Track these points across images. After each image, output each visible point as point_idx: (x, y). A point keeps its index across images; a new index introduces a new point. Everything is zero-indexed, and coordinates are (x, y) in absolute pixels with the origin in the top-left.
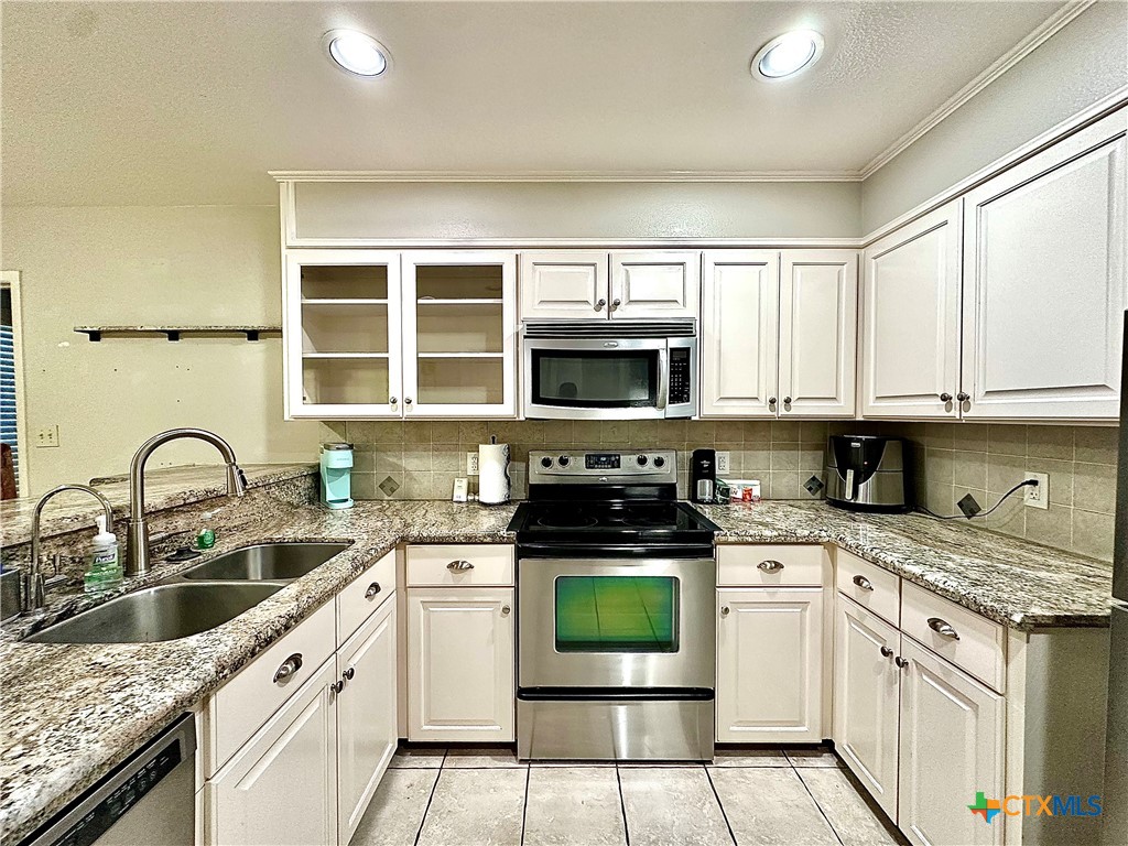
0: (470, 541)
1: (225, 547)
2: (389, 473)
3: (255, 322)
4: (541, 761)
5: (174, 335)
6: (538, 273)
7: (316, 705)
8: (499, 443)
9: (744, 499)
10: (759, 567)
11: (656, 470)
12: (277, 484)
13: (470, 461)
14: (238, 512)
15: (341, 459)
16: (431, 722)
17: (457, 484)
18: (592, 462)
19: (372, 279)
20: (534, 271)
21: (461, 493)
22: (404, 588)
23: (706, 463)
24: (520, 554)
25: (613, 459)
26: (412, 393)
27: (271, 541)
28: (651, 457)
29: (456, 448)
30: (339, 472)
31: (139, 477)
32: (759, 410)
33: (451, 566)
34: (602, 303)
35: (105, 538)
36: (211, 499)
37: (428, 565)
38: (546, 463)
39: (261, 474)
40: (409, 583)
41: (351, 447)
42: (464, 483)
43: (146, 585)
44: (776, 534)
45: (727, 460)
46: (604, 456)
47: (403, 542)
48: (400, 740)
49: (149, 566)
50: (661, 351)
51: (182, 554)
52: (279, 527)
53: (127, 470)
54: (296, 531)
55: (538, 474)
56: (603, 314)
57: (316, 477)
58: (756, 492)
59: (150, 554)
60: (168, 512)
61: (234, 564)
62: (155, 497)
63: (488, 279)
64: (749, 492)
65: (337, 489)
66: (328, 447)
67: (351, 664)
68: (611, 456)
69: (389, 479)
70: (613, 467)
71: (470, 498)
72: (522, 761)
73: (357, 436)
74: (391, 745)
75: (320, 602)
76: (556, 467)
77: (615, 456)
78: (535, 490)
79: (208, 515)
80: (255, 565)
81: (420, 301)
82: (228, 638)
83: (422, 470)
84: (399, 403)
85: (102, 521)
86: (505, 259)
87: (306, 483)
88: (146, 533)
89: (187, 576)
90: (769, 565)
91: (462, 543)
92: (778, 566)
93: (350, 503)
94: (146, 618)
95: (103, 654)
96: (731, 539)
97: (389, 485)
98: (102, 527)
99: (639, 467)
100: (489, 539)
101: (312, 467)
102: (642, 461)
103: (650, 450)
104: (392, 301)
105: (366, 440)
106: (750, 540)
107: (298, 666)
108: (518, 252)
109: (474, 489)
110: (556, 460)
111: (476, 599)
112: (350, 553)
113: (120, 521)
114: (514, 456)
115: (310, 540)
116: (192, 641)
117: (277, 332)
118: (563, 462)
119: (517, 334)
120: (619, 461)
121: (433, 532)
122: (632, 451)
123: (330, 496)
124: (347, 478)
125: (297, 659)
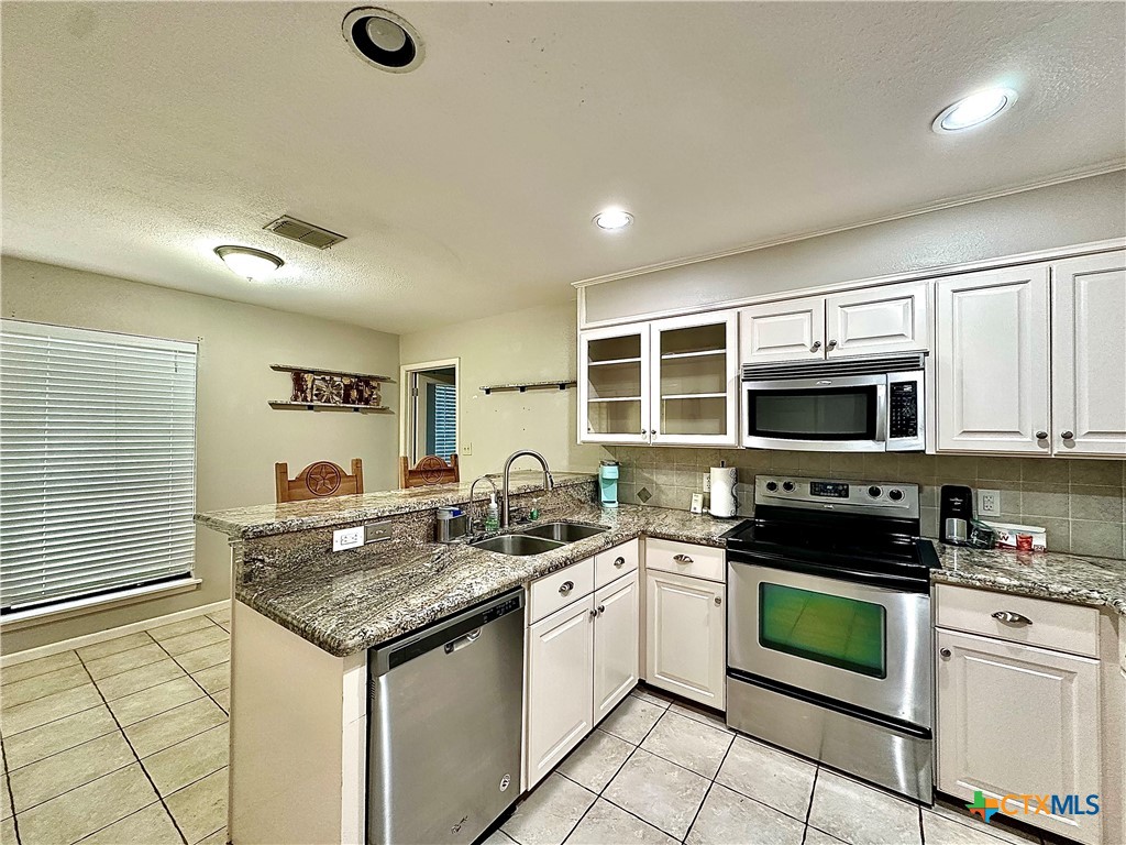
0: (690, 541)
1: (543, 521)
2: (644, 485)
3: (564, 378)
4: (747, 735)
5: (523, 389)
6: (756, 326)
7: (580, 618)
8: (728, 466)
9: (1019, 547)
10: (995, 616)
11: (891, 502)
12: (572, 486)
13: (705, 480)
14: (550, 501)
15: (610, 472)
16: (661, 673)
17: (694, 498)
18: (817, 489)
19: (631, 344)
20: (753, 323)
21: (697, 506)
22: (643, 569)
23: (957, 501)
24: (730, 557)
25: (841, 488)
26: (656, 426)
27: (566, 521)
28: (885, 490)
29: (695, 469)
30: (609, 481)
31: (506, 476)
32: (1026, 445)
33: (676, 558)
34: (817, 345)
35: (493, 505)
36: (537, 492)
37: (661, 555)
38: (772, 486)
39: (563, 479)
40: (648, 565)
41: (617, 464)
42: (700, 498)
43: (508, 533)
44: (1016, 583)
45: (997, 501)
46: (830, 485)
47: (643, 535)
48: (640, 680)
49: (509, 524)
50: (878, 387)
51: (524, 520)
52: (572, 514)
53: (502, 471)
54: (580, 518)
55: (762, 495)
56: (820, 354)
57: (596, 483)
58: (1039, 541)
59: (510, 518)
60: (518, 496)
61: (547, 531)
62: (513, 488)
63: (714, 335)
64: (1029, 540)
65: (609, 494)
66: (603, 463)
67: (604, 604)
68: (838, 485)
69: (644, 489)
70: (840, 496)
71: (704, 511)
72: (731, 729)
73: (624, 457)
74: (632, 678)
75: (585, 557)
76: (781, 491)
77: (843, 485)
78: (761, 510)
79: (535, 500)
80: (557, 534)
81: (664, 357)
82: (540, 560)
83: (668, 484)
84: (648, 433)
85: (493, 496)
86: (728, 318)
87: (591, 487)
88: (509, 507)
89: (525, 532)
90: (1009, 617)
91: (683, 542)
92: (1024, 621)
93: (616, 504)
94: (507, 547)
95: (494, 555)
96: (951, 579)
97: (644, 495)
98: (493, 501)
99: (871, 498)
100: (704, 542)
101: (594, 476)
102: (875, 493)
103: (888, 482)
104: (644, 359)
105: (630, 460)
106: (978, 584)
107: (571, 588)
108: (739, 310)
109: (707, 503)
110: (780, 485)
111: (695, 587)
112: (606, 534)
113: (499, 499)
114: (741, 479)
115: (586, 524)
116: (526, 558)
117: (574, 384)
118: (788, 486)
119: (739, 377)
120: (847, 490)
121: (665, 530)
122: (864, 482)
123: (604, 498)
124: (615, 485)
125: (570, 585)
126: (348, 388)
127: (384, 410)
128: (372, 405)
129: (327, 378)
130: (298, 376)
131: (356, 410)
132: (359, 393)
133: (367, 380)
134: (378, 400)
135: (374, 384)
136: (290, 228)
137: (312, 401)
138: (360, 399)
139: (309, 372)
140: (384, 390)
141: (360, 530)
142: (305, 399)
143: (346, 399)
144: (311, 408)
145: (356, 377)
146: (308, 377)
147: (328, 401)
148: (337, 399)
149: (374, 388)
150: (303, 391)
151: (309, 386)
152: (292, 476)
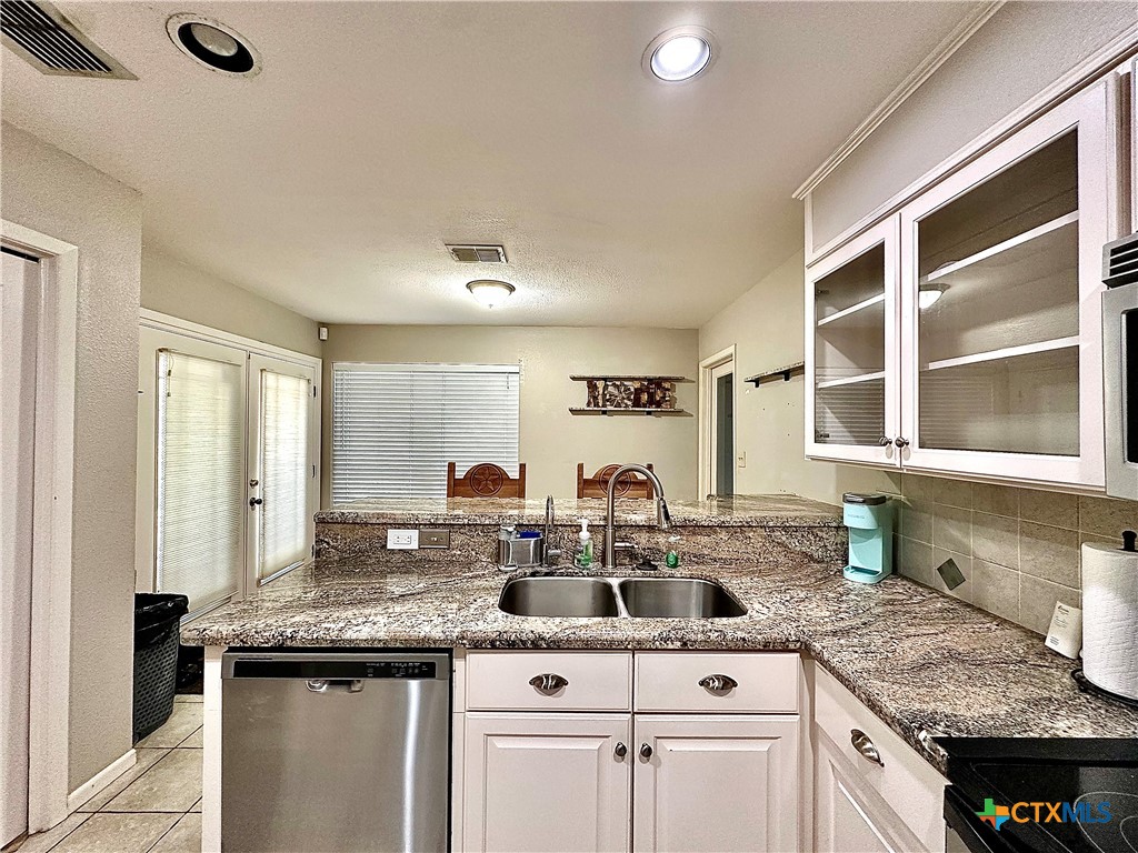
7: (594, 745)
30: (865, 534)
35: (585, 535)
69: (951, 563)
84: (893, 445)
85: (583, 523)
97: (951, 574)
107: (562, 687)
123: (852, 560)
125: (560, 682)
126: (638, 392)
127: (679, 413)
128: (665, 407)
129: (618, 383)
130: (591, 383)
131: (649, 413)
132: (651, 396)
133: (657, 382)
134: (673, 401)
135: (667, 385)
136: (465, 254)
137: (604, 406)
138: (651, 401)
139: (599, 379)
140: (681, 393)
141: (415, 534)
142: (597, 405)
143: (637, 403)
144: (604, 413)
145: (645, 379)
146: (600, 384)
147: (619, 405)
148: (629, 403)
149: (668, 390)
150: (595, 398)
151: (601, 392)
152: (460, 474)
